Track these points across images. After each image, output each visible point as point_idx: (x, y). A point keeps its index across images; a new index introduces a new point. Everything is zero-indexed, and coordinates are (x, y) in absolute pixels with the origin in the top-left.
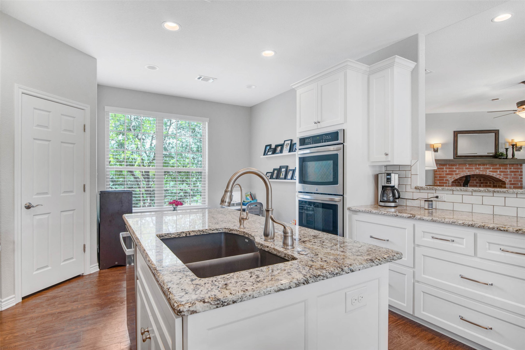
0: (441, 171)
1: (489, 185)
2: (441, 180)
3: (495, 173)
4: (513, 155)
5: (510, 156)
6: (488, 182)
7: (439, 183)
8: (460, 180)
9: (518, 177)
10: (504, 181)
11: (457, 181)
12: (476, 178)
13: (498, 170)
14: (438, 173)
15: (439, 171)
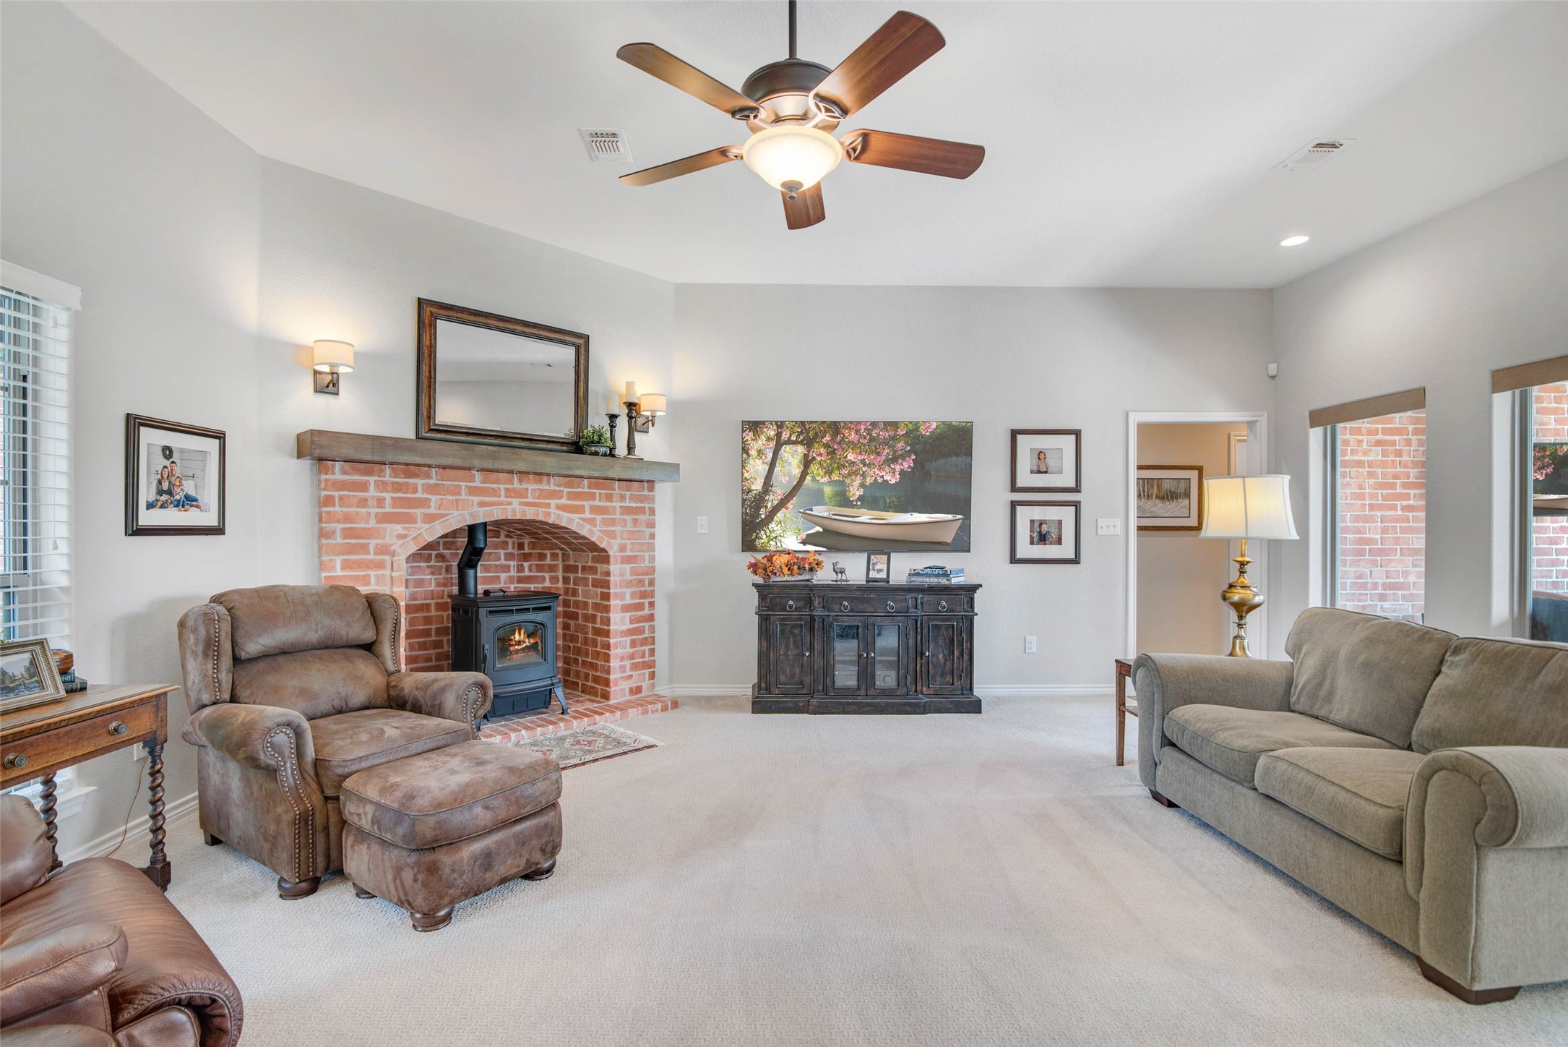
0: (354, 501)
1: (549, 565)
2: (351, 550)
3: (575, 516)
4: (631, 448)
5: (621, 450)
6: (548, 553)
7: (343, 568)
8: (447, 546)
9: (644, 531)
10: (604, 550)
11: (434, 553)
12: (508, 536)
13: (587, 504)
14: (337, 508)
15: (341, 498)
